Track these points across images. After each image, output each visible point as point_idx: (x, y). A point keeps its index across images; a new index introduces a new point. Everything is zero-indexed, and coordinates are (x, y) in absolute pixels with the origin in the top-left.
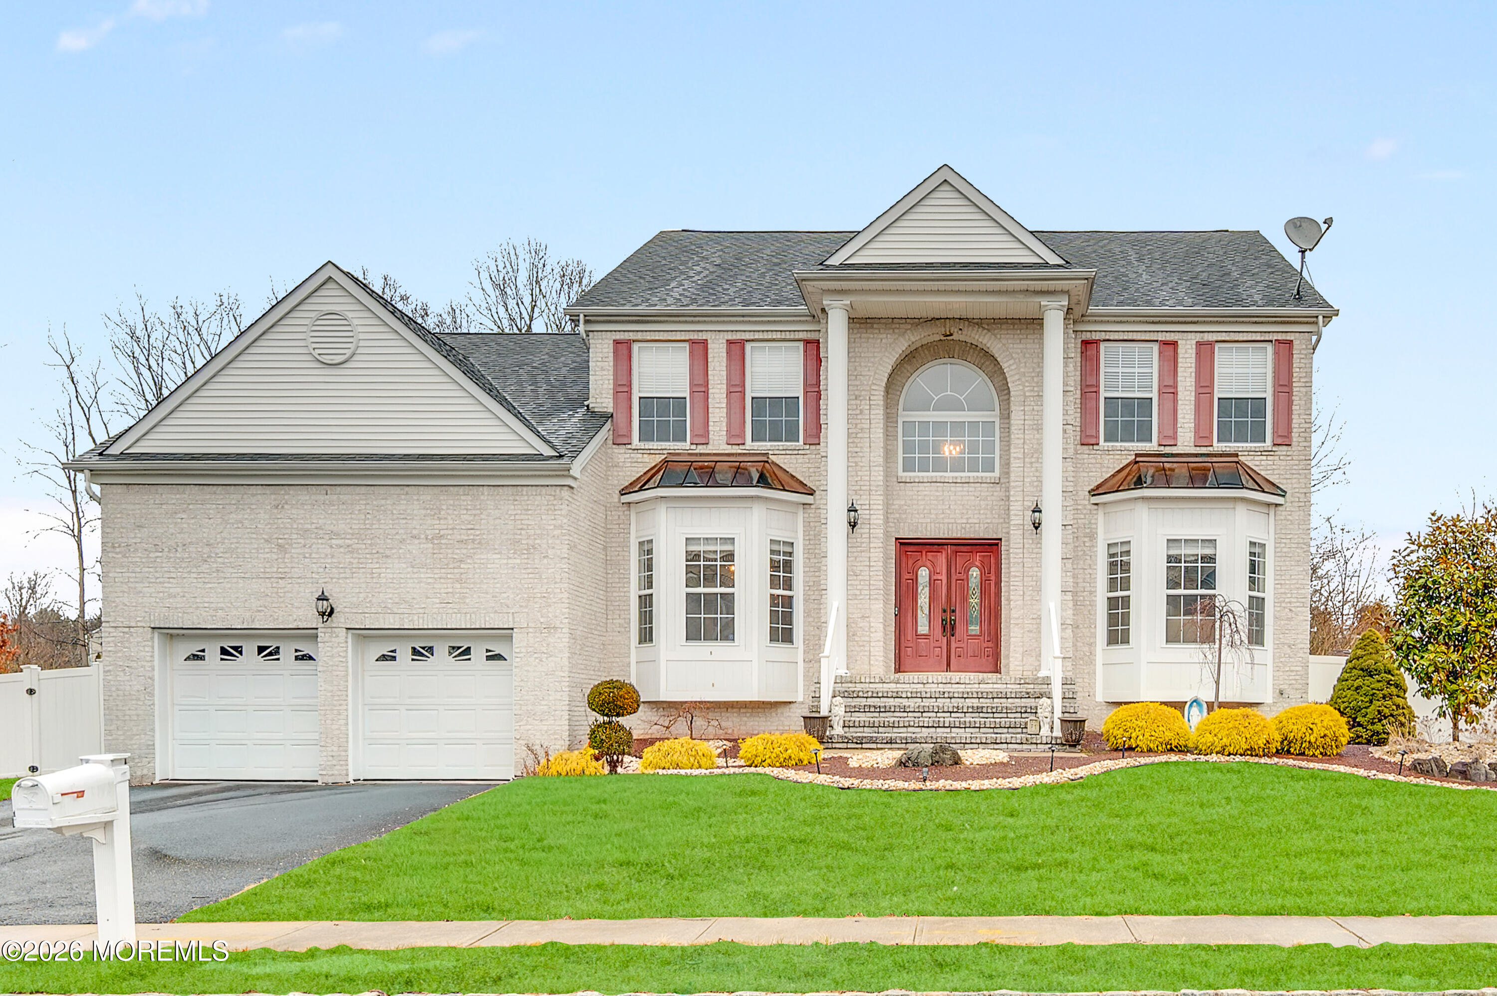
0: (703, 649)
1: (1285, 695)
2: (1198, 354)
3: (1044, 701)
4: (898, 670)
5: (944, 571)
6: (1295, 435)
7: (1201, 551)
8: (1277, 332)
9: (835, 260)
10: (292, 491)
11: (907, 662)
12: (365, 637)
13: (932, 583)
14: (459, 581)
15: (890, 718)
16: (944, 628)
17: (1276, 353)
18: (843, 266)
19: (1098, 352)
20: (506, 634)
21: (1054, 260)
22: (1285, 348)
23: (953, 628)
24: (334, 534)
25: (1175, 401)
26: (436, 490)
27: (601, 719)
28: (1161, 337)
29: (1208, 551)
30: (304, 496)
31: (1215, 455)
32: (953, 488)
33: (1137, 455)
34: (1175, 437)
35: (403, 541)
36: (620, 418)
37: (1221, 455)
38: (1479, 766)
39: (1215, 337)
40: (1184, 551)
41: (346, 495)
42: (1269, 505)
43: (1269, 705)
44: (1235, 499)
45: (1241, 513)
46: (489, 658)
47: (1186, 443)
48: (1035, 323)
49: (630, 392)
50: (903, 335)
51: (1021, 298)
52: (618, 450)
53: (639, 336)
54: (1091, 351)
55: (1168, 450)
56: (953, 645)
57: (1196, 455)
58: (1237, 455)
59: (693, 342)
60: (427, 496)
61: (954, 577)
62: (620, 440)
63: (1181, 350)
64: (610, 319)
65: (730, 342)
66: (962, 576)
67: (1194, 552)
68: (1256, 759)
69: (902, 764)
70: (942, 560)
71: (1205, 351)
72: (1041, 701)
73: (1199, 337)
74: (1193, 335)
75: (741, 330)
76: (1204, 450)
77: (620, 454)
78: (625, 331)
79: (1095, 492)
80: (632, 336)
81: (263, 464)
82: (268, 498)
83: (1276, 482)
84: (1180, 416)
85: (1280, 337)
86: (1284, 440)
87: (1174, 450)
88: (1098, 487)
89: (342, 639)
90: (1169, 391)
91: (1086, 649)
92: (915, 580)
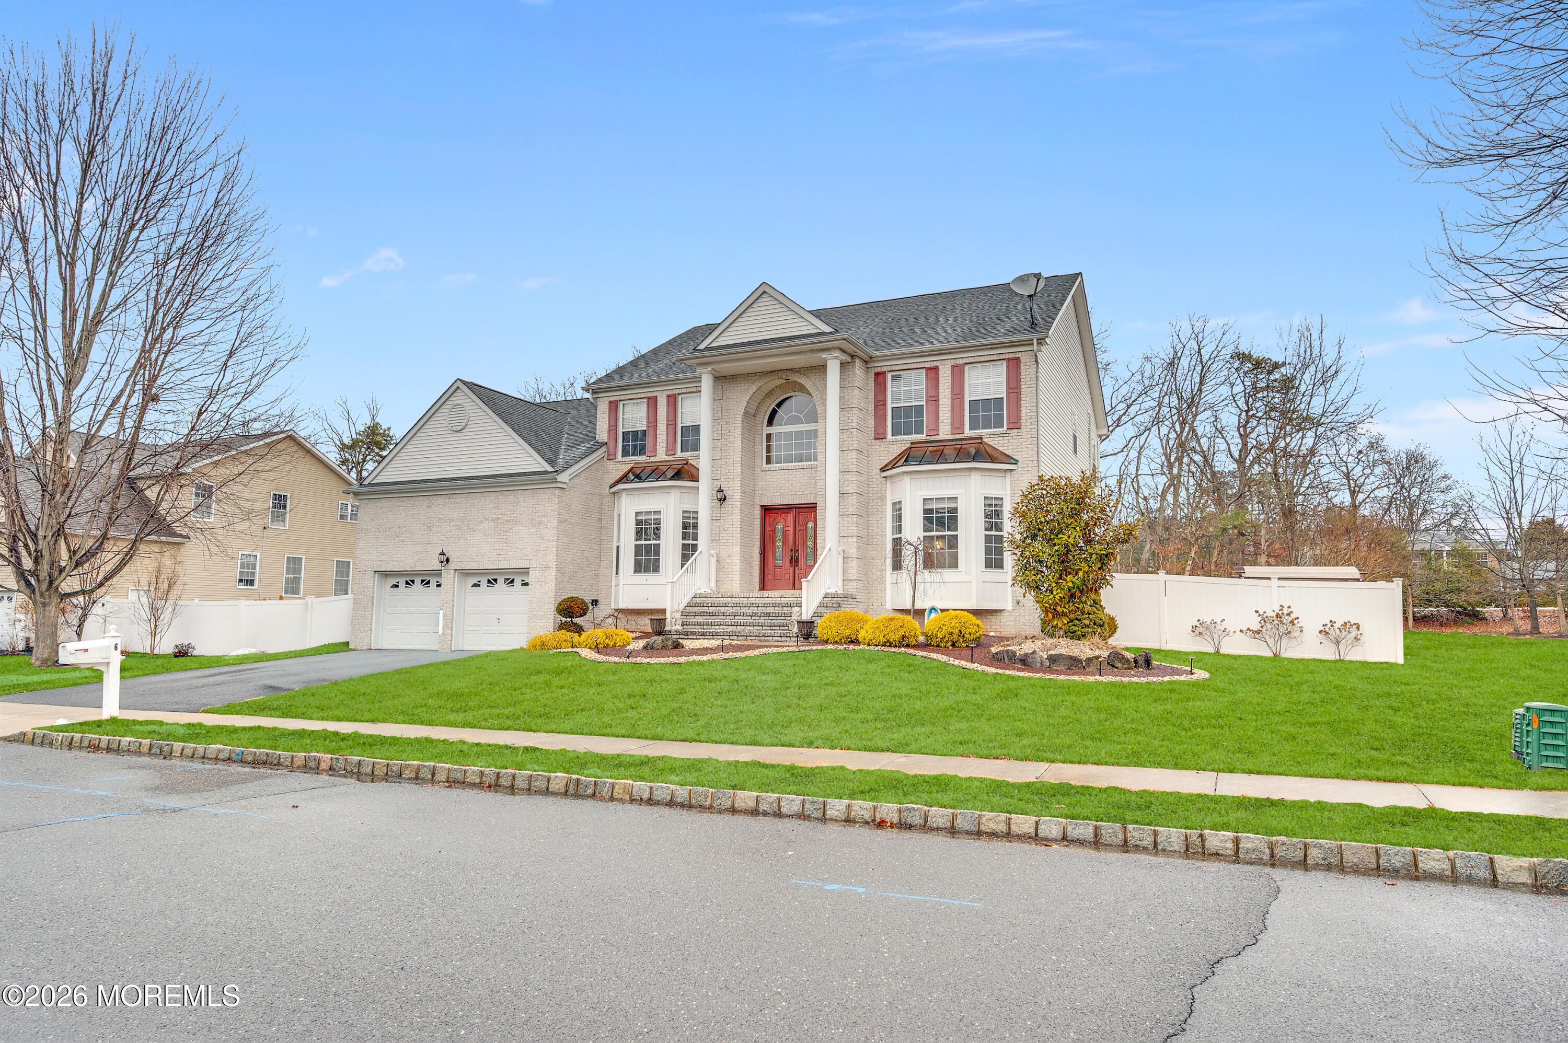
0: (643, 577)
1: (1021, 604)
2: (952, 373)
3: (796, 609)
4: (763, 587)
5: (792, 525)
6: (1023, 421)
7: (946, 505)
8: (1008, 352)
9: (702, 347)
10: (435, 498)
11: (768, 583)
12: (467, 574)
13: (785, 533)
14: (506, 542)
15: (711, 620)
16: (791, 563)
17: (1008, 367)
18: (707, 349)
19: (885, 379)
20: (525, 571)
21: (827, 329)
22: (1014, 364)
23: (797, 561)
24: (452, 520)
25: (937, 406)
26: (498, 494)
27: (564, 619)
28: (927, 365)
29: (953, 505)
30: (440, 500)
31: (966, 439)
32: (794, 472)
33: (912, 443)
34: (937, 429)
35: (481, 522)
36: (611, 445)
37: (970, 439)
38: (1035, 656)
39: (964, 361)
40: (934, 506)
41: (458, 499)
42: (1005, 470)
43: (1009, 611)
44: (970, 469)
45: (975, 478)
46: (523, 585)
47: (945, 432)
48: (821, 368)
49: (616, 430)
50: (753, 383)
51: (810, 355)
52: (611, 463)
53: (622, 398)
54: (880, 379)
55: (933, 438)
56: (797, 572)
57: (953, 440)
58: (981, 438)
59: (648, 398)
60: (493, 496)
61: (798, 529)
62: (611, 457)
63: (941, 372)
64: (606, 390)
65: (668, 396)
66: (803, 528)
67: (942, 506)
68: (894, 650)
69: (645, 647)
70: (790, 517)
71: (958, 372)
72: (794, 609)
73: (953, 362)
74: (949, 362)
75: (675, 389)
76: (958, 437)
77: (611, 465)
78: (615, 396)
79: (883, 470)
80: (618, 398)
81: (422, 485)
82: (423, 502)
83: (1010, 454)
84: (941, 415)
85: (1010, 356)
86: (1015, 424)
87: (937, 438)
88: (886, 466)
89: (452, 575)
90: (934, 399)
91: (879, 573)
92: (774, 531)
